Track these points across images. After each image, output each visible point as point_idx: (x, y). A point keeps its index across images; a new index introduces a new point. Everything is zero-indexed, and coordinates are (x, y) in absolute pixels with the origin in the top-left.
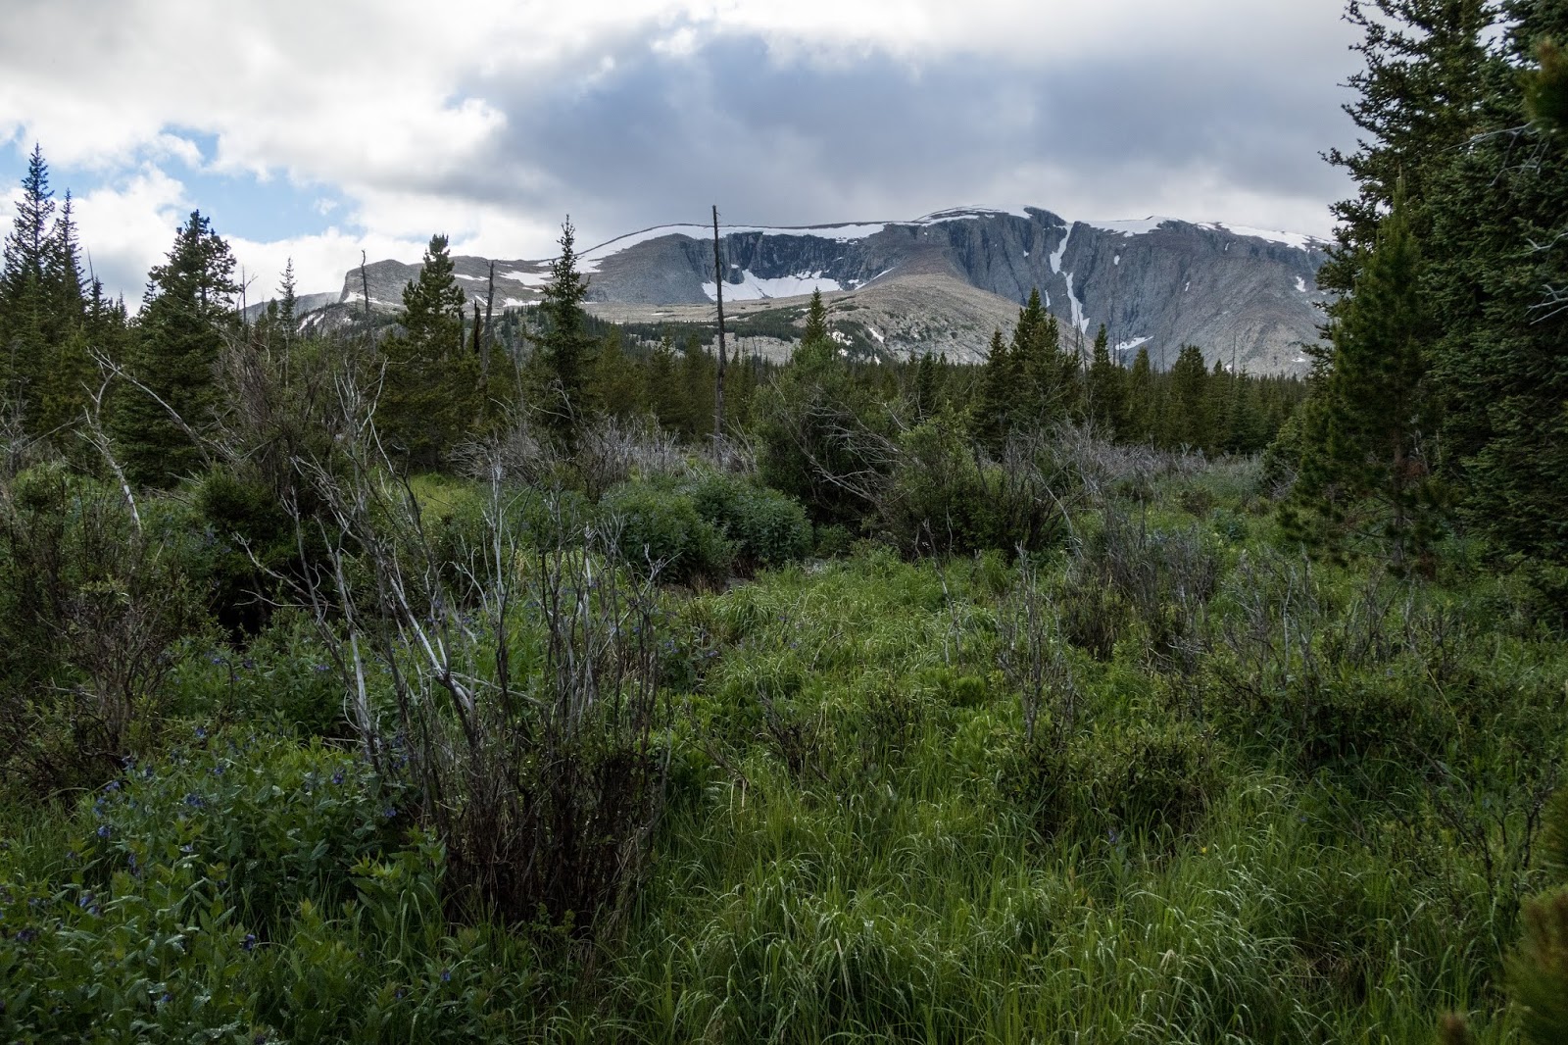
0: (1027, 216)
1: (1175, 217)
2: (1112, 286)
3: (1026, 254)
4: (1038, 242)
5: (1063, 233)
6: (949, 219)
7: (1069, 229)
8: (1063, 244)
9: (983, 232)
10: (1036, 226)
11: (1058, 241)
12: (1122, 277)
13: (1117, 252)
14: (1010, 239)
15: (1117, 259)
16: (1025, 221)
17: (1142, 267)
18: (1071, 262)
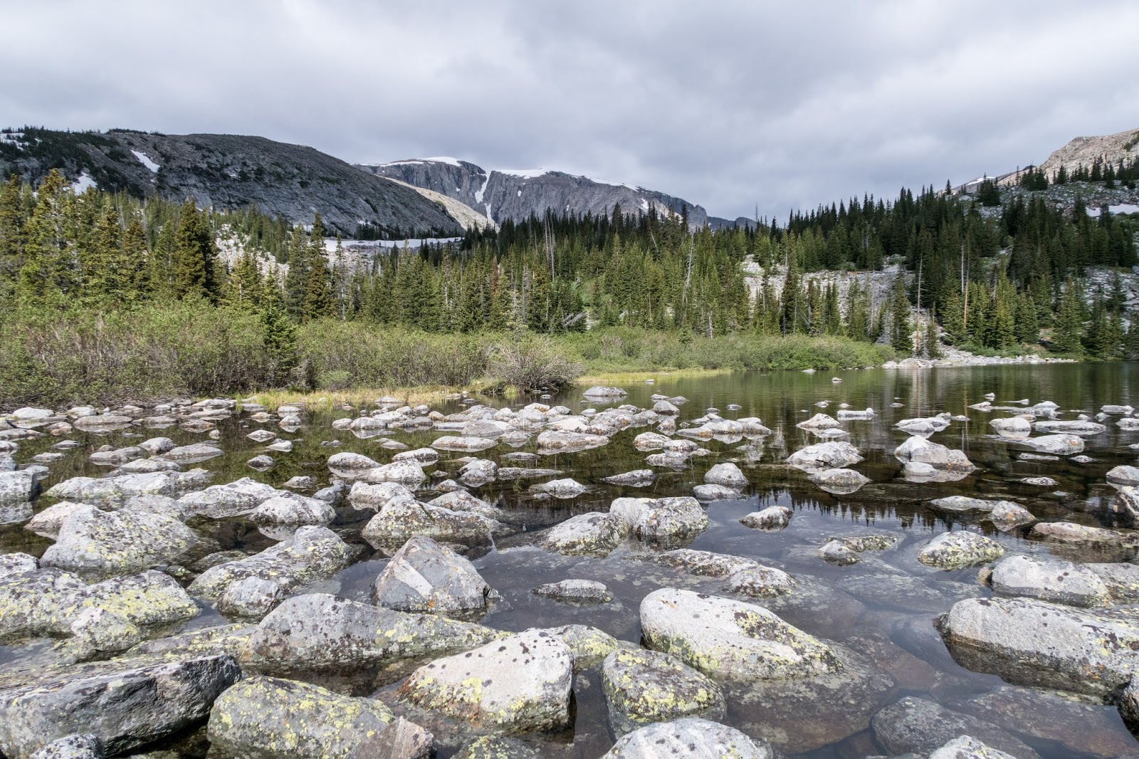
0: (458, 165)
1: (556, 170)
2: (516, 210)
3: (458, 190)
4: (466, 183)
5: (484, 179)
6: (402, 163)
7: (488, 176)
8: (484, 186)
9: (427, 173)
10: (464, 171)
11: (481, 184)
12: (523, 204)
13: (520, 188)
14: (446, 179)
15: (519, 193)
16: (457, 168)
17: (536, 197)
18: (489, 197)
